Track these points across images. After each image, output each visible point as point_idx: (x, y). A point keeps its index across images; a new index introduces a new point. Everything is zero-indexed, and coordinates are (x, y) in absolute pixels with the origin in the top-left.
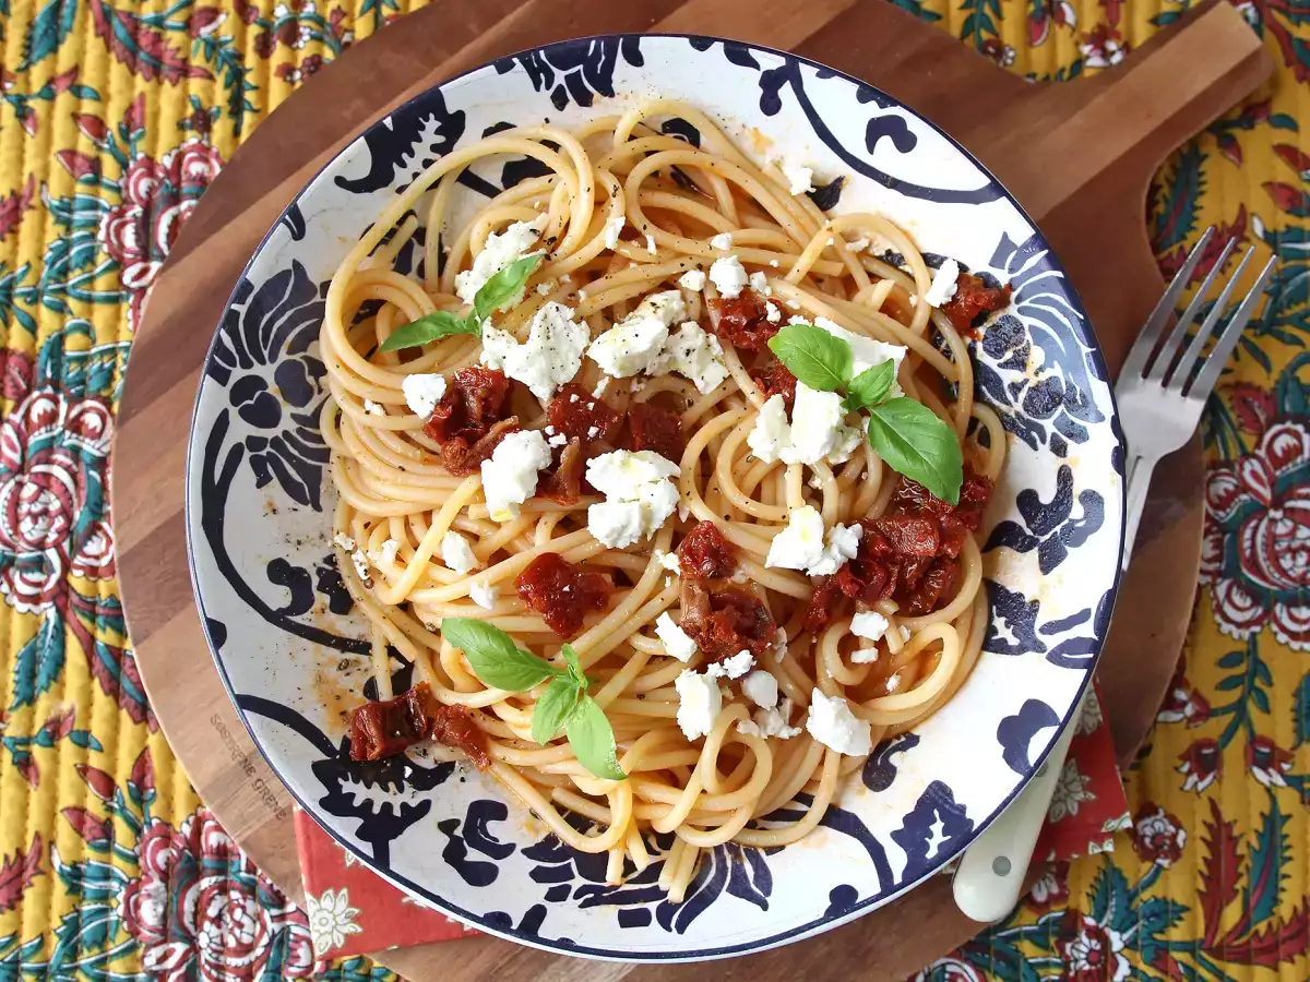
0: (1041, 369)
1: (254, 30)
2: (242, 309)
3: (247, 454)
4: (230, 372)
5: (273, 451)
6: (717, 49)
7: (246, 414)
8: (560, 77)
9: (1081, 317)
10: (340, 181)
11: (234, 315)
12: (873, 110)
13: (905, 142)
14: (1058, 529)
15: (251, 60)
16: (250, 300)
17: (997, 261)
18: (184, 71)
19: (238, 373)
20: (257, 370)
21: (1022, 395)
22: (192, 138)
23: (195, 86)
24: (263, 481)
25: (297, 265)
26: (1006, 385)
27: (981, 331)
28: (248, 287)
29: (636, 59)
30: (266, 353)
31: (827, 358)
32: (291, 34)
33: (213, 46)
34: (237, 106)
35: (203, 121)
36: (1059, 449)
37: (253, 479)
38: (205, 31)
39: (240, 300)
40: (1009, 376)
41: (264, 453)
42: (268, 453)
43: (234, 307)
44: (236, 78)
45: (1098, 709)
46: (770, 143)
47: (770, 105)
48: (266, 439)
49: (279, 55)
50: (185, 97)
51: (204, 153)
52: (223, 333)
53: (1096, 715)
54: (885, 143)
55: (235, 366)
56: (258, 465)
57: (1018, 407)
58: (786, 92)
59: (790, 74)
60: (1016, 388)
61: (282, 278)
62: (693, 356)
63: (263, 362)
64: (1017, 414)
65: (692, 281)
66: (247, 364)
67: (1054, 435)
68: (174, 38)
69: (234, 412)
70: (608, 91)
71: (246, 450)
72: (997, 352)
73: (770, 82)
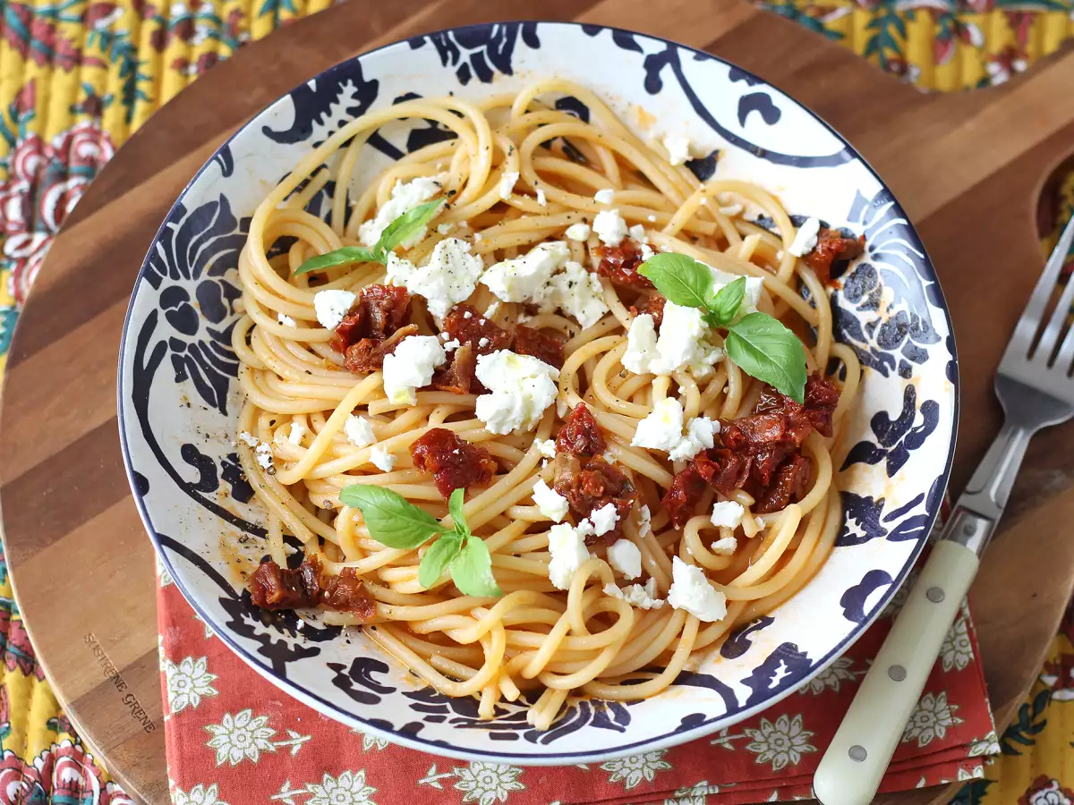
0: (891, 306)
1: (150, 26)
2: (176, 228)
3: (169, 352)
4: (161, 279)
5: (190, 355)
6: (606, 35)
7: (171, 317)
8: (465, 55)
9: (922, 256)
10: (266, 131)
11: (169, 232)
12: (743, 88)
13: (772, 115)
14: (903, 438)
15: (146, 52)
16: (183, 221)
17: (853, 217)
18: (77, 59)
19: (167, 282)
20: (182, 282)
21: (876, 332)
22: (83, 122)
23: (88, 74)
24: (180, 378)
25: (223, 198)
26: (863, 325)
27: (842, 280)
28: (181, 210)
29: (533, 42)
30: (191, 270)
31: (691, 281)
32: (187, 30)
33: (108, 38)
34: (130, 95)
35: (95, 106)
36: (905, 372)
37: (173, 374)
38: (102, 24)
39: (175, 219)
40: (864, 317)
41: (182, 355)
42: (186, 356)
43: (170, 225)
44: (130, 69)
45: (969, 648)
46: (654, 120)
47: (653, 85)
48: (185, 344)
49: (175, 49)
50: (77, 85)
51: (94, 136)
52: (159, 245)
53: (968, 653)
54: (755, 116)
55: (165, 275)
56: (177, 362)
57: (873, 343)
58: (667, 73)
59: (670, 57)
60: (871, 326)
61: (211, 207)
62: (575, 289)
63: (187, 277)
64: (873, 350)
65: (577, 232)
66: (175, 276)
67: (902, 361)
68: (68, 30)
69: (162, 314)
70: (507, 70)
71: (169, 349)
72: (854, 297)
73: (653, 64)
